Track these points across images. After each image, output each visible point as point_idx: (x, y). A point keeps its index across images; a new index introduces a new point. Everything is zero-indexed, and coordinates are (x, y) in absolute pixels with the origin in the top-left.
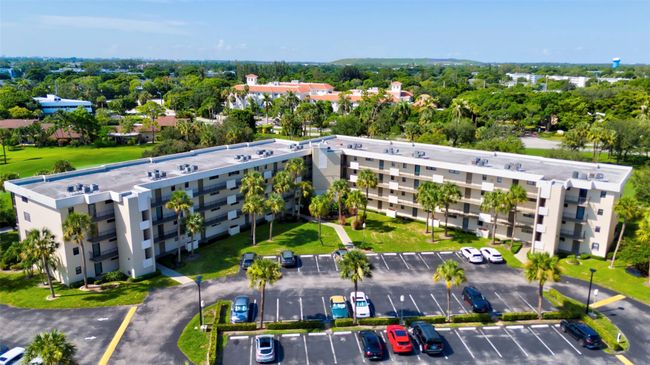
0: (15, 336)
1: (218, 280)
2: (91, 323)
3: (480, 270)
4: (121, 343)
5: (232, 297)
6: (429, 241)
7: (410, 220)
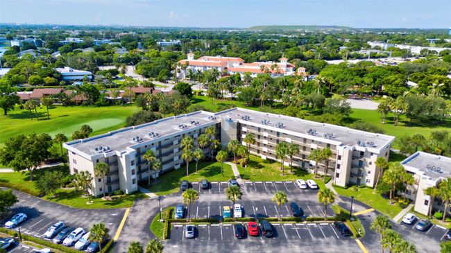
0: (76, 222)
1: (168, 195)
2: (109, 216)
3: (304, 193)
4: (124, 227)
5: (175, 205)
6: (281, 175)
7: (274, 161)
